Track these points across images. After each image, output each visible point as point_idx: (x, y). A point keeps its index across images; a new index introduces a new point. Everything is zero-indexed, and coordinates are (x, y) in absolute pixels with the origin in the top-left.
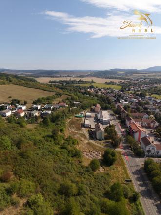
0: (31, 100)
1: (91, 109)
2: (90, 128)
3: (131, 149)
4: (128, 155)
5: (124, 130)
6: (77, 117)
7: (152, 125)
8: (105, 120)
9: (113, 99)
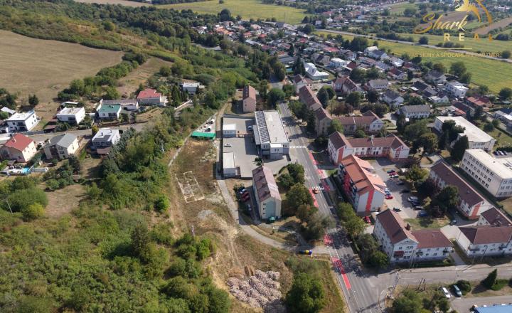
0: (50, 87)
1: (234, 102)
2: (239, 177)
3: (352, 245)
4: (346, 271)
5: (325, 174)
6: (196, 138)
7: (393, 153)
8: (275, 149)
9: (286, 62)
